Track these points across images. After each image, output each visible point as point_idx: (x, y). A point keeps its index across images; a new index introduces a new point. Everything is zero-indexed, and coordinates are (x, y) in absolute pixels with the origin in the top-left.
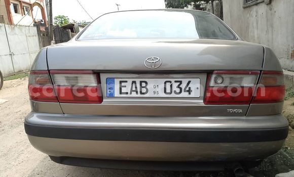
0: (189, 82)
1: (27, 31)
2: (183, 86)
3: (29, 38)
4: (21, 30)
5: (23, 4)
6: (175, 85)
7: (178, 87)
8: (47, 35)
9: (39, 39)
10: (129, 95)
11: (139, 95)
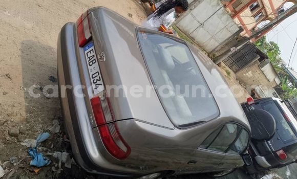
0: (101, 84)
1: (230, 25)
2: (98, 82)
3: (225, 29)
4: (227, 20)
5: (263, 11)
6: (98, 78)
7: (97, 80)
8: (239, 41)
9: (230, 37)
10: (87, 57)
11: (88, 62)
